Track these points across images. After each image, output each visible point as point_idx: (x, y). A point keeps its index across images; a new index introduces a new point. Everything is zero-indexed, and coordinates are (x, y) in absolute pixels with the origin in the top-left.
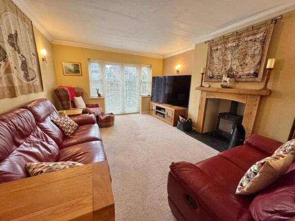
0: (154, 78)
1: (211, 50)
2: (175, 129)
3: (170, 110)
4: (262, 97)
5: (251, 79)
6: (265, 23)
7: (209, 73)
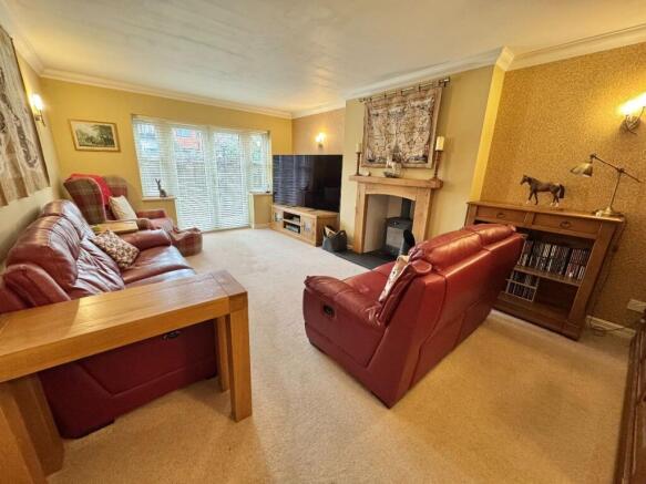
0: (275, 158)
1: (369, 115)
2: (319, 249)
3: (308, 217)
4: (434, 191)
5: (419, 165)
6: (432, 85)
7: (368, 153)
